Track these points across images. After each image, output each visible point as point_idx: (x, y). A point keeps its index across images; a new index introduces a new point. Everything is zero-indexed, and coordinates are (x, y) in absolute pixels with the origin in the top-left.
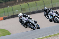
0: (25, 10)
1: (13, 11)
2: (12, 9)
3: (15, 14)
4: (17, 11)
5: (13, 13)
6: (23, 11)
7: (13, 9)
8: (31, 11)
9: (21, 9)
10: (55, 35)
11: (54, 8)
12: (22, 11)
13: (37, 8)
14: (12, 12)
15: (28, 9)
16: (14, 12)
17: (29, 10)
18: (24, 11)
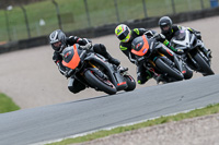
0: (72, 22)
1: (27, 22)
2: (22, 15)
3: (33, 35)
4: (42, 23)
5: (29, 30)
6: (63, 26)
7: (26, 17)
8: (96, 24)
9: (59, 17)
10: (181, 116)
11: (181, 14)
12: (60, 24)
13: (117, 14)
14: (24, 26)
15: (84, 17)
16: (31, 26)
17: (89, 19)
18: (70, 25)
